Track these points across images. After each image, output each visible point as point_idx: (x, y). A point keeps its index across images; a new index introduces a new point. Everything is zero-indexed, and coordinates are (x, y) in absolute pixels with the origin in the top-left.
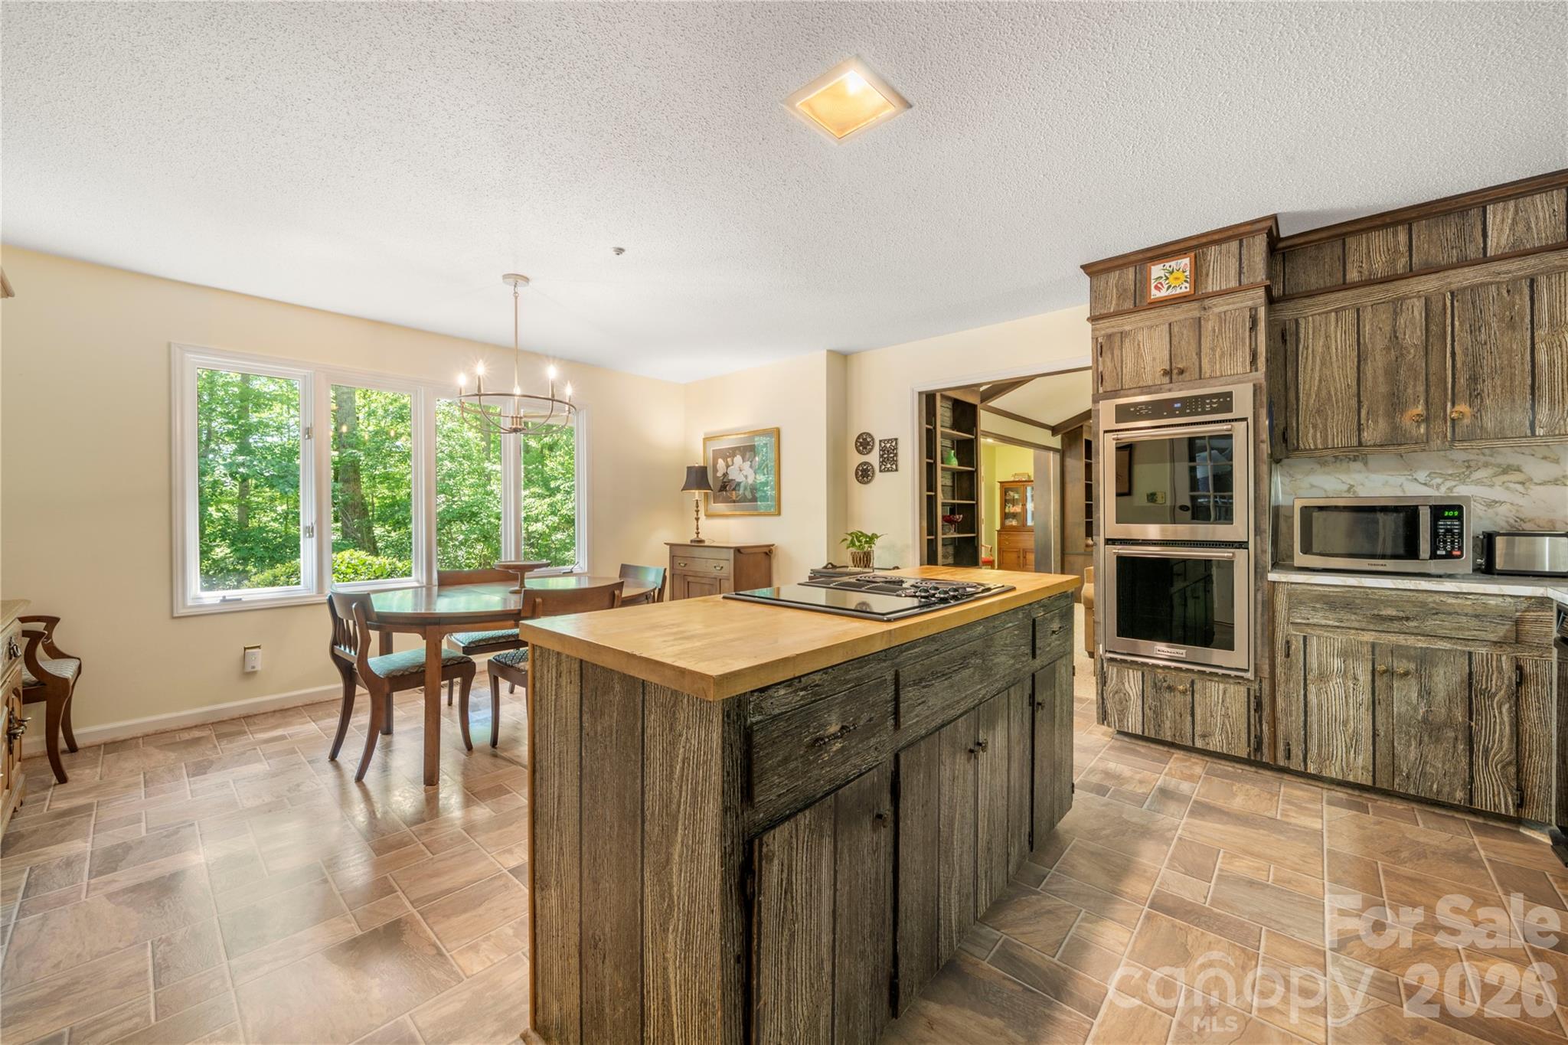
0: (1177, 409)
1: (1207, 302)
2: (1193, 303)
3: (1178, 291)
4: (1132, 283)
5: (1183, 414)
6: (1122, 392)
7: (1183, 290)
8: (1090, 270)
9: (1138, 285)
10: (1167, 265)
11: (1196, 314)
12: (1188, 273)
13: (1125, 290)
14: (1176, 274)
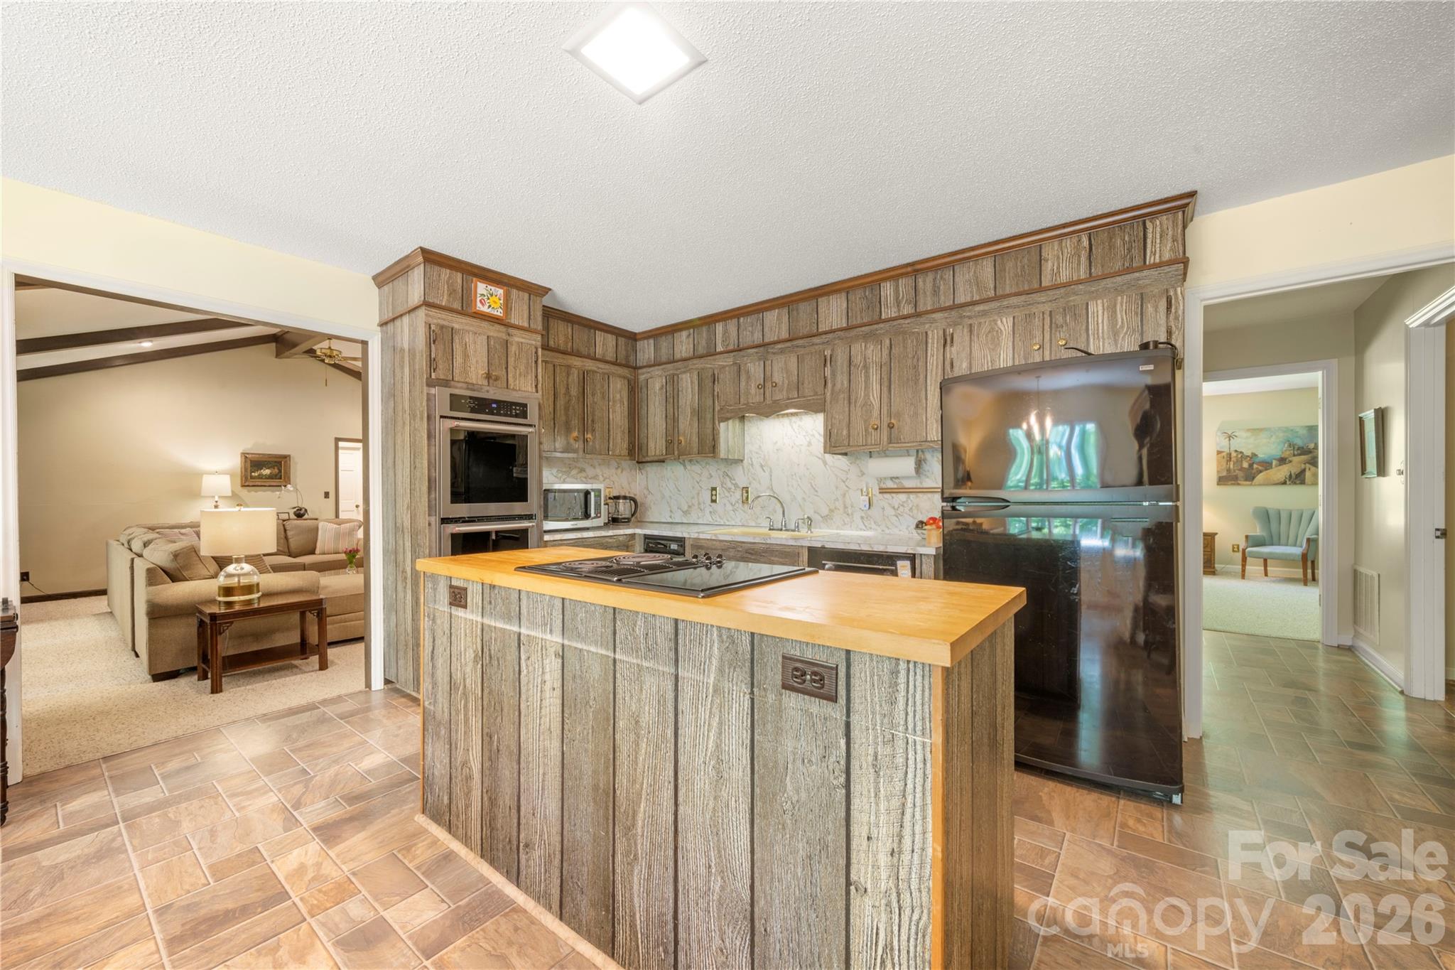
0: (494, 408)
1: (511, 331)
2: (502, 327)
3: (495, 313)
4: (459, 287)
5: (498, 414)
6: (452, 383)
7: (499, 314)
8: (426, 255)
9: (465, 292)
10: (489, 287)
11: (504, 337)
12: (502, 302)
13: (454, 290)
14: (493, 298)
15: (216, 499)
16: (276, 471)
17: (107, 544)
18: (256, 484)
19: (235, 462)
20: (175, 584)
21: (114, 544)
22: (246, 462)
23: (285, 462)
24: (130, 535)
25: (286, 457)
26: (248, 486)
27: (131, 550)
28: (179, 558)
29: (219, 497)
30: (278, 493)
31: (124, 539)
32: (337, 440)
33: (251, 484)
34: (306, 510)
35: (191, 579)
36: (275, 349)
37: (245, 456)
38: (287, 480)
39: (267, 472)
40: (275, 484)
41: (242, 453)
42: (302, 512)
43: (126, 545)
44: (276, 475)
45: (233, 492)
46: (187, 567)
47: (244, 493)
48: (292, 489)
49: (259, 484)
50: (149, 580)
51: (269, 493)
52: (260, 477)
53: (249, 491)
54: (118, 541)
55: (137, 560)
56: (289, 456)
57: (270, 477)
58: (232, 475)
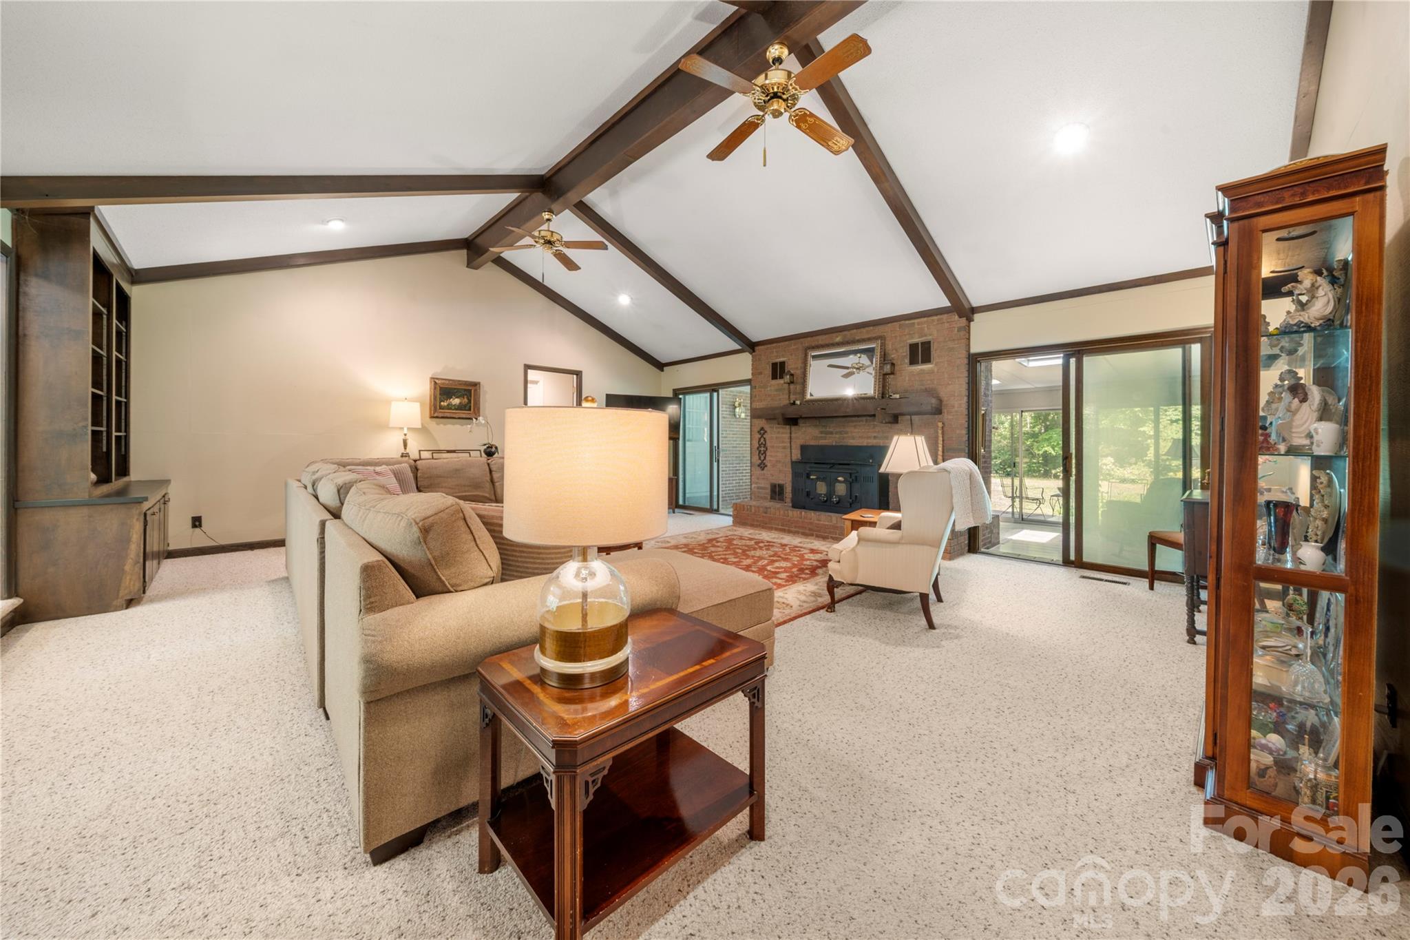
15: (405, 431)
16: (466, 400)
17: (286, 485)
18: (446, 415)
19: (424, 389)
20: (424, 601)
21: (294, 485)
22: (435, 388)
23: (475, 390)
24: (314, 473)
25: (476, 385)
26: (437, 417)
27: (317, 498)
28: (431, 535)
29: (408, 429)
30: (469, 426)
31: (307, 480)
32: (528, 367)
33: (441, 415)
34: (496, 448)
35: (456, 589)
36: (466, 256)
37: (434, 381)
38: (477, 413)
39: (456, 401)
40: (464, 416)
41: (432, 378)
42: (493, 449)
43: (310, 489)
44: (465, 406)
45: (422, 424)
46: (447, 558)
47: (433, 425)
48: (483, 422)
49: (448, 415)
50: (368, 597)
51: (458, 427)
52: (449, 407)
53: (438, 424)
54: (299, 481)
55: (331, 525)
56: (479, 383)
57: (460, 407)
58: (422, 405)
